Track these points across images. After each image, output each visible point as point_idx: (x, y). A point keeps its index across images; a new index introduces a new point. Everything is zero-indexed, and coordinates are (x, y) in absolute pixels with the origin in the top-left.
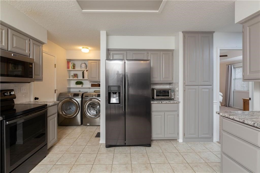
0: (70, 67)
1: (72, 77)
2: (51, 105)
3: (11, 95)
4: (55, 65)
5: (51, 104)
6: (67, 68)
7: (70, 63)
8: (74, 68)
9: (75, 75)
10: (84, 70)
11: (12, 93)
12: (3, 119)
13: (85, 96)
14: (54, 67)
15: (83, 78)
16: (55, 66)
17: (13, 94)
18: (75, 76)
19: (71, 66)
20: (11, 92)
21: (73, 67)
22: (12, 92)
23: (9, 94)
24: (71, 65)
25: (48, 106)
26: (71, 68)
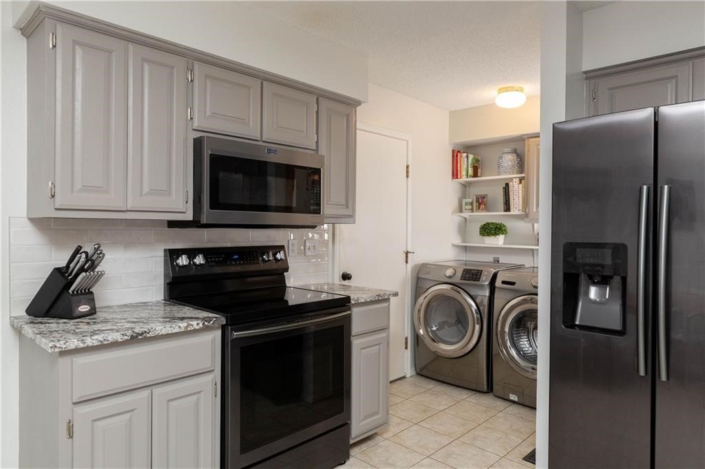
0: (462, 170)
1: (470, 207)
2: (363, 301)
3: (276, 259)
4: (407, 167)
5: (364, 297)
6: (453, 176)
7: (461, 157)
8: (475, 175)
9: (477, 201)
10: (511, 179)
11: (278, 256)
12: (227, 322)
13: (504, 282)
14: (406, 175)
15: (506, 211)
16: (407, 172)
17: (281, 259)
18: (480, 204)
19: (465, 166)
20: (276, 254)
21: (471, 172)
22: (280, 252)
23: (271, 258)
24: (466, 163)
25: (353, 302)
26: (464, 173)
